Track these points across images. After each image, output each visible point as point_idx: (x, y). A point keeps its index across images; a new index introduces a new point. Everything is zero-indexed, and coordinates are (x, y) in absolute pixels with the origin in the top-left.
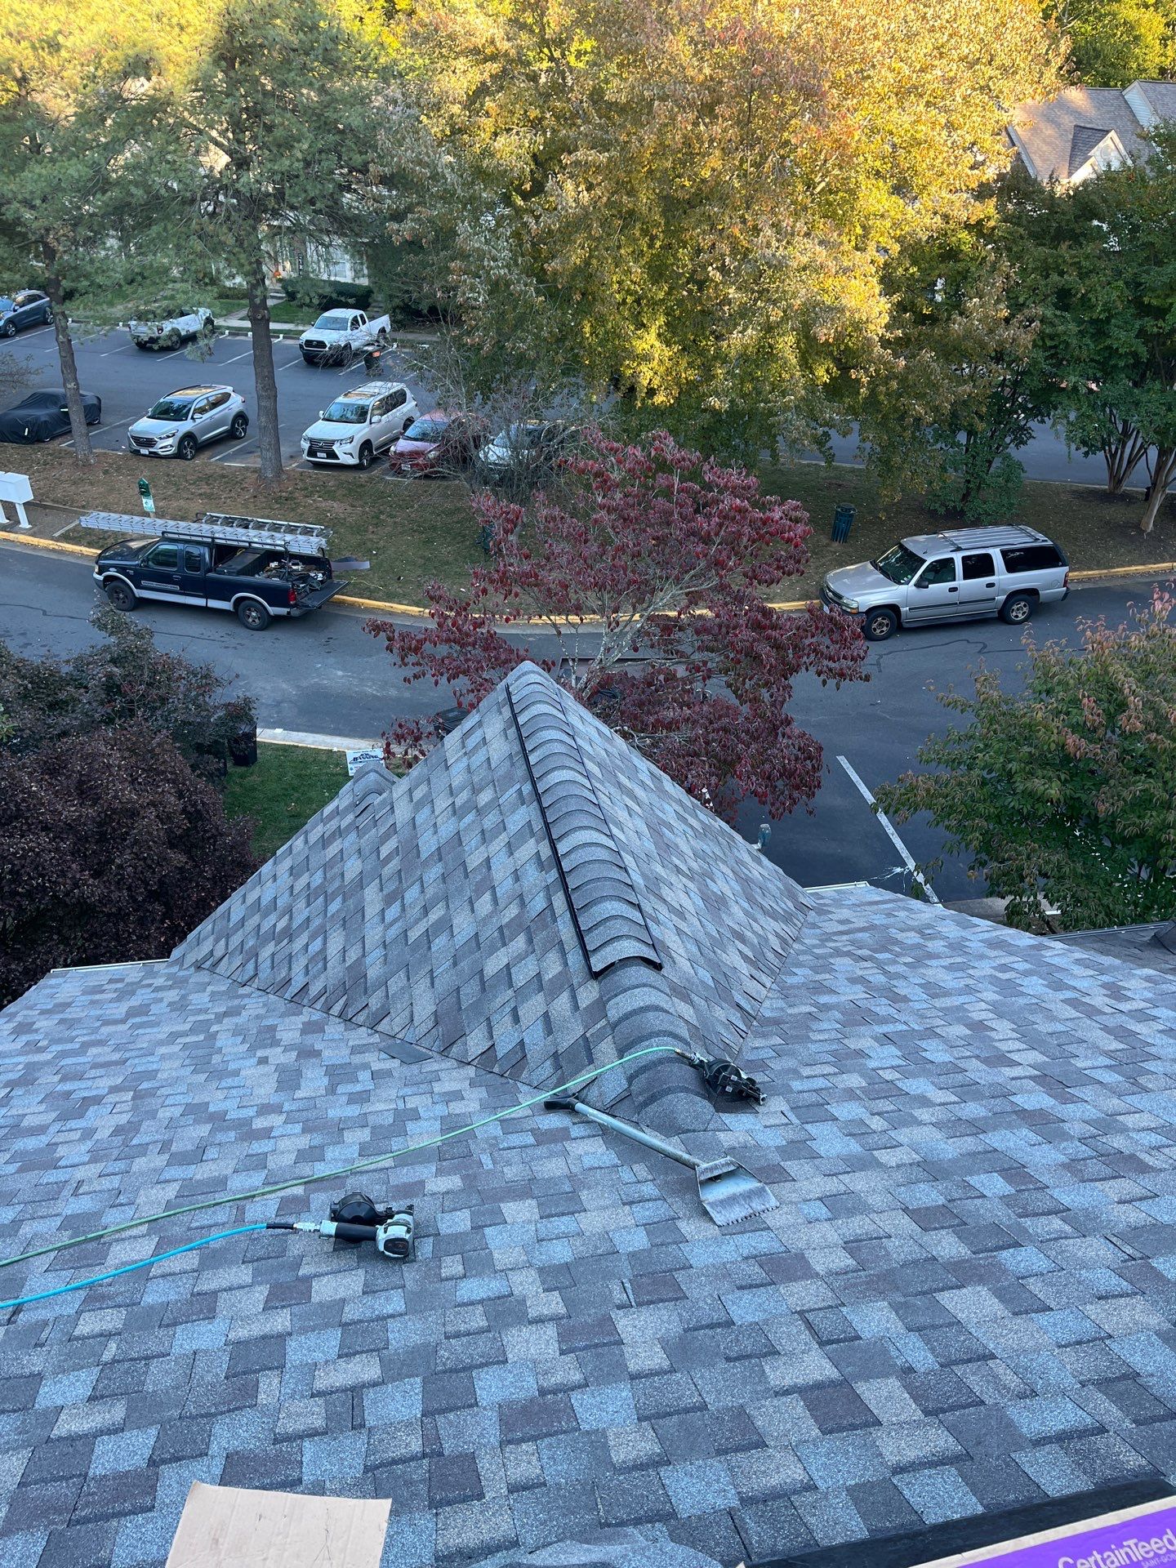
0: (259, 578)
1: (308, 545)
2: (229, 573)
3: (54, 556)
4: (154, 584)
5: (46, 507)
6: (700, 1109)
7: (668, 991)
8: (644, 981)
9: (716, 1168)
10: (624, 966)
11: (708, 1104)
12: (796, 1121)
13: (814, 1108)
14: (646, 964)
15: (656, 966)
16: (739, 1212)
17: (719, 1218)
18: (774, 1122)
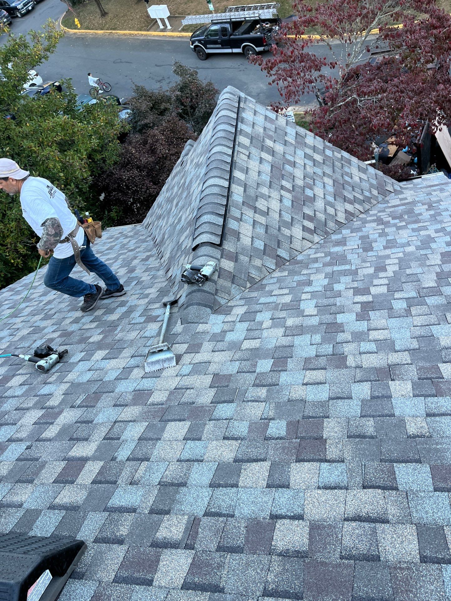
0: (252, 35)
1: (267, 14)
2: (239, 35)
3: (179, 40)
4: (212, 46)
5: (176, 17)
6: (202, 313)
7: (219, 257)
8: (206, 253)
9: (159, 347)
10: (202, 246)
11: (208, 310)
12: (238, 320)
13: (253, 314)
14: (212, 244)
15: (218, 245)
16: (157, 367)
17: (147, 369)
18: (230, 320)
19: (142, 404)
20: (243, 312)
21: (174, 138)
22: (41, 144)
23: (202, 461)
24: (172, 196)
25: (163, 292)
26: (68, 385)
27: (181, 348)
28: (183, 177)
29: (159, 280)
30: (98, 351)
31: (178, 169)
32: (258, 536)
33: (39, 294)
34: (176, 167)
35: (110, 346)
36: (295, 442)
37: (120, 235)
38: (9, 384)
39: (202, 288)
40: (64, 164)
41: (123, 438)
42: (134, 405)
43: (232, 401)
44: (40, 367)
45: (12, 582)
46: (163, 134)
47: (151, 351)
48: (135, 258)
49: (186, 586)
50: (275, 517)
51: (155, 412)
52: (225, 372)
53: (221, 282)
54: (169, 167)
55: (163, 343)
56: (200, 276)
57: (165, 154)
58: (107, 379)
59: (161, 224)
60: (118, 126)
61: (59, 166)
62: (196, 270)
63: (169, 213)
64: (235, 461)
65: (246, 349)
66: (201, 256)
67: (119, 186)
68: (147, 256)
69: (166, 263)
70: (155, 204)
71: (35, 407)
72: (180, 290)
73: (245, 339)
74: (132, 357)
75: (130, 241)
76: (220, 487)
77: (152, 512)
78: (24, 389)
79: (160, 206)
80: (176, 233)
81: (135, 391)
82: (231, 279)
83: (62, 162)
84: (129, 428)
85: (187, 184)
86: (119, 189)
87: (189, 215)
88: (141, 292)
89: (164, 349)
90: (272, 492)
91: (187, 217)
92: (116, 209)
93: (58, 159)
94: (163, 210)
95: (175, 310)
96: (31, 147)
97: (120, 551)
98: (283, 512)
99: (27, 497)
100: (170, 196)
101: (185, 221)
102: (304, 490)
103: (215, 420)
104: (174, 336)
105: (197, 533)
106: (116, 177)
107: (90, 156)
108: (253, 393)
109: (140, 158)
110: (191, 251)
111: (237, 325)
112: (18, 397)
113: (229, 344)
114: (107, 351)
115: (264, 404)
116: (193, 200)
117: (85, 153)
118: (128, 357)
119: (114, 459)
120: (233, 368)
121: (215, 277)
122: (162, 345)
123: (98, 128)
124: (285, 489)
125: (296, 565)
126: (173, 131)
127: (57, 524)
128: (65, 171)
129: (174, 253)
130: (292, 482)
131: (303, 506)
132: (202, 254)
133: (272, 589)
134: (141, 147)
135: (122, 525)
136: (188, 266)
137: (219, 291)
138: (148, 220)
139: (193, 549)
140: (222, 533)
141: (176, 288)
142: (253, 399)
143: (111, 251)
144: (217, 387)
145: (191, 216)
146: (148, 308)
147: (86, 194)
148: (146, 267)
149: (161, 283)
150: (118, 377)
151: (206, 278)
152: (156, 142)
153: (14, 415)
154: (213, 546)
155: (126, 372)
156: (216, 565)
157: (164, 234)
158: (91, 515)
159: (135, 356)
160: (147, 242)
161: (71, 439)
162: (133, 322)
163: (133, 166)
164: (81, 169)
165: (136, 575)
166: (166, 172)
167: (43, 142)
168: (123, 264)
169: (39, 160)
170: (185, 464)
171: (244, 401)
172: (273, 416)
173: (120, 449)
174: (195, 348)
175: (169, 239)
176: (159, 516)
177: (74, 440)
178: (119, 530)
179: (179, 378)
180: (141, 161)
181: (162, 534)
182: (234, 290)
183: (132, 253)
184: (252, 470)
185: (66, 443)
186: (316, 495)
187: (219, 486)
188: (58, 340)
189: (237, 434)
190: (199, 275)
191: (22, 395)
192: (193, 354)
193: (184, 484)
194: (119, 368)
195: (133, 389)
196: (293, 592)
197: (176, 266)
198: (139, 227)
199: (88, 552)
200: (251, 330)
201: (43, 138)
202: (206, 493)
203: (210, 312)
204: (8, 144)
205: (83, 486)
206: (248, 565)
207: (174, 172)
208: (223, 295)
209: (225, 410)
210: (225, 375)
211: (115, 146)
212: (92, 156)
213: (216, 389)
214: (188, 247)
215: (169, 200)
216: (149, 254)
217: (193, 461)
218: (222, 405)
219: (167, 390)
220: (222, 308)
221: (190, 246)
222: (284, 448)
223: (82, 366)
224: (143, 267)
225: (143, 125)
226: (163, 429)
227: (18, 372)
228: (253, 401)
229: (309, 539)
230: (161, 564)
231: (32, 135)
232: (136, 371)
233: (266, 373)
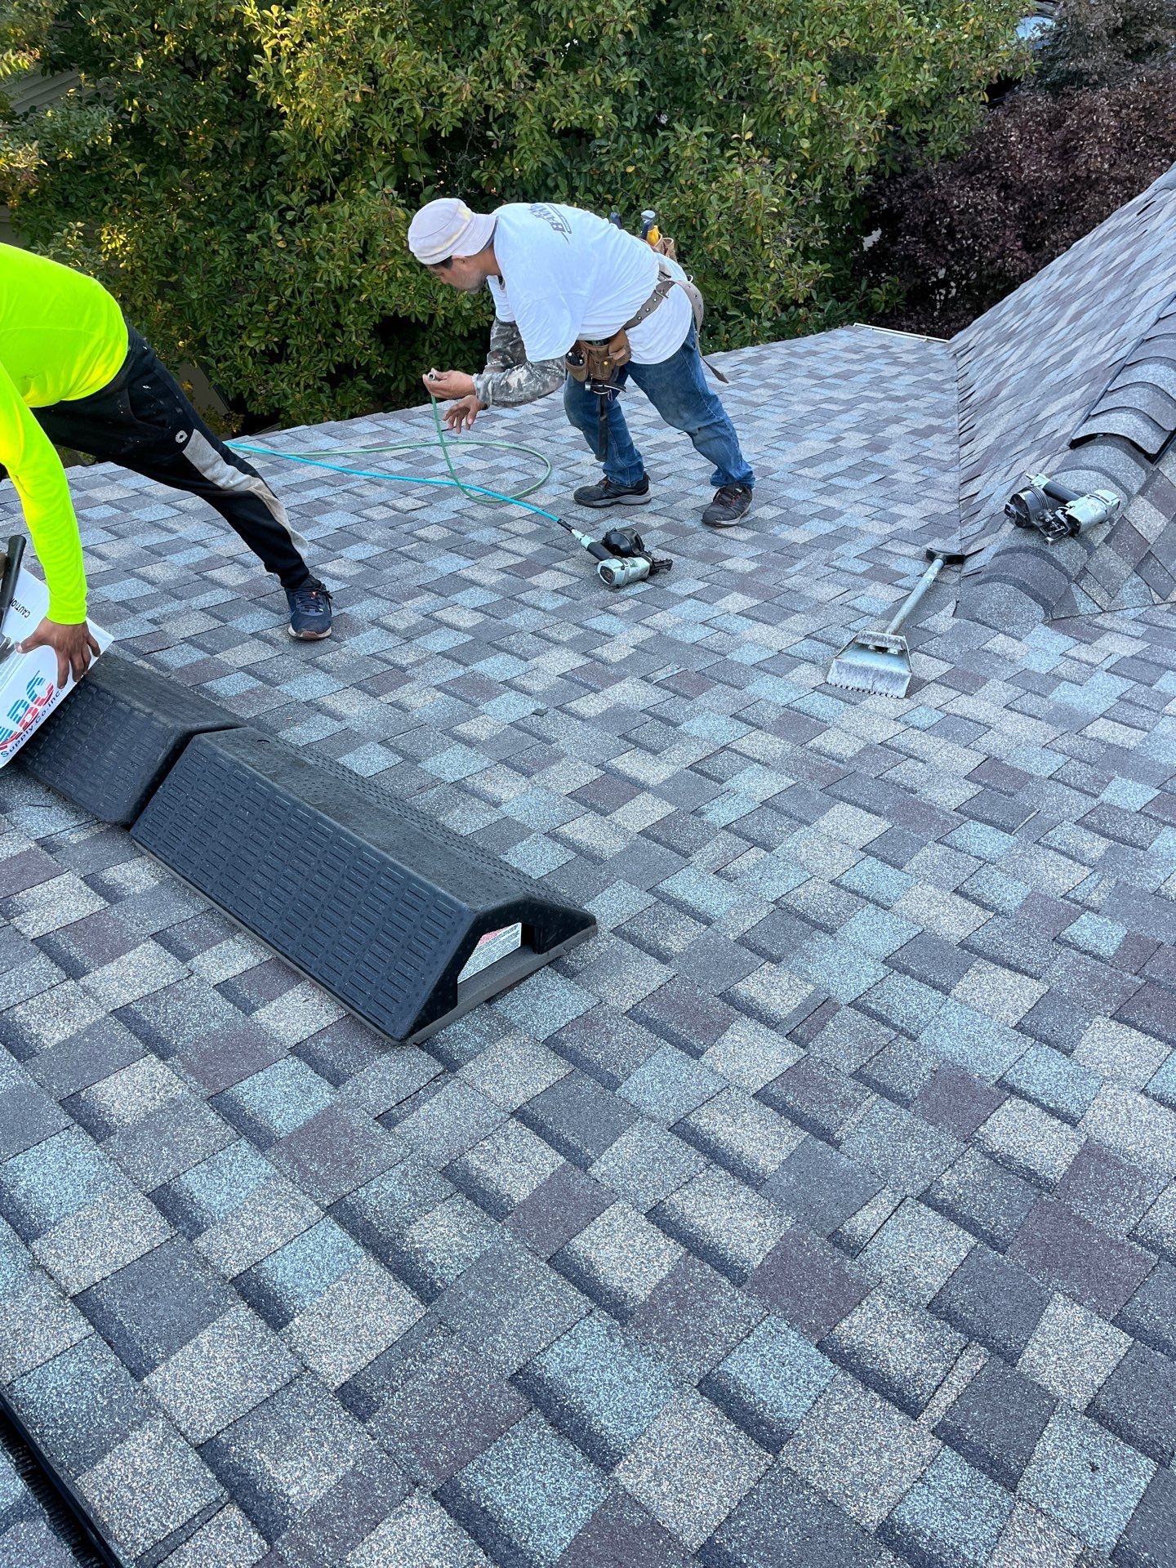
6: (1019, 610)
7: (1136, 488)
8: (1104, 465)
9: (882, 639)
10: (1101, 443)
11: (1039, 611)
12: (1107, 665)
13: (1153, 668)
14: (1133, 448)
15: (1148, 457)
16: (857, 682)
17: (833, 677)
18: (1084, 656)
19: (795, 740)
20: (1129, 654)
21: (1143, 133)
22: (791, 47)
23: (887, 909)
24: (1072, 291)
25: (935, 525)
26: (651, 633)
27: (930, 667)
28: (1129, 245)
29: (938, 495)
30: (735, 593)
31: (1125, 220)
32: (953, 1101)
33: (646, 421)
34: (1123, 214)
35: (767, 596)
36: (1130, 981)
37: (880, 351)
38: (534, 580)
39: (1049, 549)
40: (825, 117)
41: (729, 784)
42: (777, 733)
43: (1009, 830)
44: (606, 571)
45: (464, 905)
46: (1117, 114)
47: (860, 641)
48: (898, 420)
49: (764, 1097)
50: (1007, 1089)
51: (819, 768)
52: (1019, 765)
53: (1108, 556)
54: (1090, 213)
55: (895, 633)
56: (1061, 517)
57: (1095, 172)
58: (734, 656)
59: (1004, 357)
60: (1003, 52)
61: (810, 117)
62: (1057, 498)
63: (1041, 333)
64: (963, 945)
65: (1097, 740)
66: (1087, 468)
67: (930, 222)
68: (931, 427)
69: (972, 460)
70: (1011, 299)
71: (572, 645)
72: (984, 536)
73: (1102, 716)
74: (807, 636)
75: (900, 374)
76: (906, 974)
77: (742, 941)
78: (560, 603)
79: (1022, 308)
80: (1039, 390)
81: (789, 708)
82: (1137, 560)
83: (820, 110)
84: (749, 772)
85: (1134, 267)
86: (926, 233)
87: (1101, 353)
88: (883, 506)
89: (891, 651)
90: (1025, 1042)
91: (1094, 357)
92: (892, 283)
93: (814, 100)
94: (1029, 320)
95: (952, 577)
96: (765, 49)
97: (656, 974)
98: (1034, 1090)
99: (512, 796)
100: (1068, 288)
101: (1081, 366)
102: (1105, 1078)
103: (949, 846)
104: (925, 634)
105: (823, 1026)
106: (933, 196)
107: (893, 116)
108: (1067, 834)
109: (1020, 162)
110: (1065, 445)
111: (1098, 675)
112: (544, 611)
113: (1057, 709)
114: (756, 602)
115: (1087, 871)
116: (1134, 314)
117: (889, 102)
118: (798, 634)
119: (698, 813)
120: (1044, 765)
121: (1098, 537)
122: (893, 637)
123: (950, 45)
124: (1059, 1054)
125: (1017, 1190)
126: (1148, 114)
127: (554, 868)
128: (818, 137)
129: (1009, 440)
130: (1082, 1049)
131: (1085, 1107)
132: (1092, 462)
133: (944, 1200)
134: (1040, 133)
135: (674, 933)
136: (1041, 481)
137: (1089, 576)
138: (970, 337)
139: (804, 1047)
140: (877, 1054)
141: (973, 528)
142: (1064, 848)
143: (845, 383)
144: (985, 786)
145: (1108, 355)
146: (884, 547)
147: (835, 219)
148: (916, 452)
149: (939, 502)
150: (762, 665)
151: (1073, 528)
152: (1088, 130)
153: (528, 643)
154: (848, 1065)
155: (781, 663)
156: (840, 1097)
157: (1000, 386)
158: (621, 884)
159: (815, 639)
160: (943, 391)
161: (623, 737)
162: (837, 564)
163: (994, 178)
164: (858, 144)
165: (673, 1026)
166: (1075, 225)
167: (796, 44)
168: (862, 424)
169: (767, 89)
170: (845, 896)
171: (1037, 842)
172: (1097, 905)
173: (716, 801)
174: (965, 680)
175: (1010, 401)
176: (756, 958)
177: (629, 740)
178: (665, 938)
179: (900, 727)
180: (1021, 170)
181: (749, 988)
182: (1131, 589)
183: (896, 405)
184: (995, 981)
185: (611, 738)
186: (1130, 1102)
187: (905, 971)
188: (658, 534)
189: (989, 897)
190: (1059, 513)
191: (553, 613)
192: (955, 693)
193: (831, 931)
194: (771, 648)
195: (785, 702)
196: (987, 1231)
197: (999, 476)
198: (936, 346)
199: (596, 942)
200: (1130, 701)
201: (801, 33)
202: (871, 971)
203: (1041, 618)
204: (715, 24)
205: (619, 830)
206: (909, 1133)
207: (1108, 226)
208: (1093, 591)
209: (983, 839)
210: (1014, 770)
211: (970, 109)
212: (898, 118)
213: (980, 788)
214: (1058, 435)
215: (1059, 300)
216: (935, 422)
217: (867, 898)
218: (980, 826)
219: (863, 738)
220: (1076, 622)
221: (1067, 434)
222: (1093, 979)
223: (689, 608)
224: (909, 447)
225: (1069, 73)
226: (822, 810)
227: (557, 565)
228: (1063, 853)
229: (1070, 1166)
230: (729, 1035)
231: (780, 18)
232: (805, 669)
233: (1126, 811)
